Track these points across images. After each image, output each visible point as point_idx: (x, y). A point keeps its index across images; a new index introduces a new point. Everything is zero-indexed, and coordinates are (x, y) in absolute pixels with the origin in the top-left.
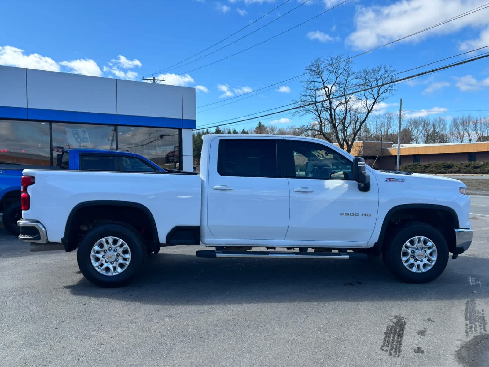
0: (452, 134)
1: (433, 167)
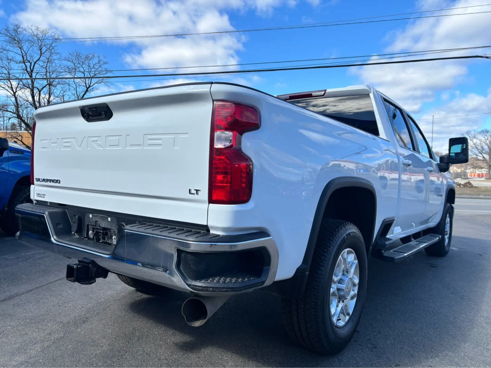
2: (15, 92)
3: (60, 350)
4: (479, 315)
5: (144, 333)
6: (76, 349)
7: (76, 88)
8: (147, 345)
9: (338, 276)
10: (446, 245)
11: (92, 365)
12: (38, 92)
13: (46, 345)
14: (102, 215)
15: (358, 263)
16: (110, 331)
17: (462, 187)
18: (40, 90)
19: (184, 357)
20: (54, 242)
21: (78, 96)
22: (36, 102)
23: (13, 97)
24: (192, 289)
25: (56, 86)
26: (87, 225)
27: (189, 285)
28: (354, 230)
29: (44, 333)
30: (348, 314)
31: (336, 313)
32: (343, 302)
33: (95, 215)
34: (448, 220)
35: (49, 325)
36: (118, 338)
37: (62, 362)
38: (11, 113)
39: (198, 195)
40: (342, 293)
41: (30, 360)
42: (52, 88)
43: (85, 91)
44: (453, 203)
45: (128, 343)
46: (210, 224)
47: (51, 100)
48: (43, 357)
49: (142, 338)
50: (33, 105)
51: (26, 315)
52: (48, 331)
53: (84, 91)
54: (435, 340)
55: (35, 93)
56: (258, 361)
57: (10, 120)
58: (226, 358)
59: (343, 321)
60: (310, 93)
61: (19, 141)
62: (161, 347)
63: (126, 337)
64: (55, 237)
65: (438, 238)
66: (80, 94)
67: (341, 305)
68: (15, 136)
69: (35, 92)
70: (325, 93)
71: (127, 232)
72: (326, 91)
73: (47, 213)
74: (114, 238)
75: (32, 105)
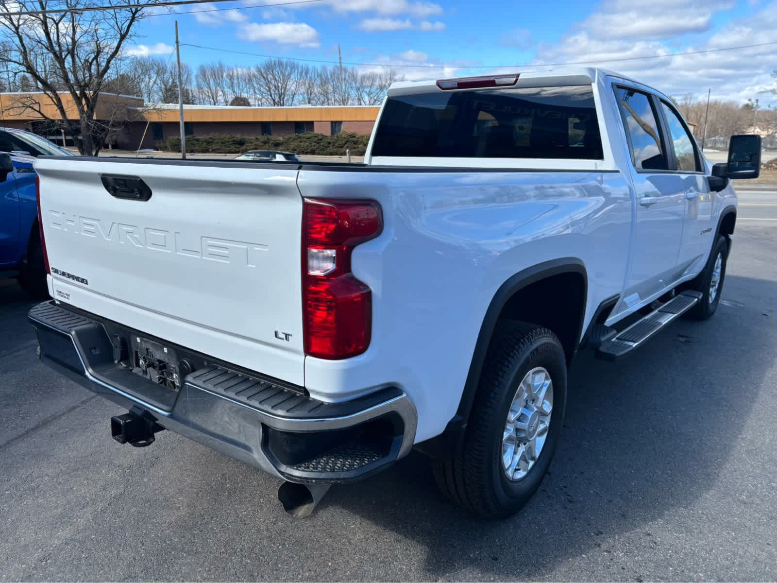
0: (200, 90)
1: (217, 143)
2: (17, 26)
3: (119, 517)
4: (740, 436)
5: (238, 484)
6: (141, 513)
7: (115, 14)
8: (242, 504)
9: (517, 412)
10: (711, 301)
11: (165, 541)
12: (55, 25)
13: (100, 508)
14: (154, 342)
15: (551, 384)
16: (189, 481)
17: (763, 168)
18: (57, 22)
19: (293, 524)
20: (91, 378)
21: (119, 28)
22: (53, 43)
23: (16, 35)
24: (287, 478)
25: (82, 14)
26: (134, 352)
27: (282, 473)
28: (545, 340)
29: (96, 487)
30: (533, 458)
31: (512, 464)
32: (525, 444)
33: (145, 339)
34: (719, 262)
35: (103, 471)
36: (201, 493)
37: (123, 537)
38: (16, 64)
39: (289, 340)
40: (523, 435)
41: (78, 536)
42: (77, 17)
43: (130, 18)
44: (732, 233)
45: (215, 503)
46: (308, 386)
47: (76, 39)
48: (95, 531)
49: (235, 492)
50: (49, 48)
51: (70, 454)
52: (101, 483)
53: (128, 19)
54: (662, 484)
55: (49, 28)
56: (398, 531)
57: (17, 76)
58: (353, 526)
59: (524, 470)
60: (492, 79)
61: (37, 112)
62: (262, 509)
63: (212, 491)
64: (91, 370)
65: (696, 300)
66: (122, 25)
67: (522, 449)
68: (28, 104)
69: (49, 25)
70: (516, 80)
71: (188, 386)
72: (518, 75)
73: (73, 333)
74: (176, 377)
75: (47, 49)
